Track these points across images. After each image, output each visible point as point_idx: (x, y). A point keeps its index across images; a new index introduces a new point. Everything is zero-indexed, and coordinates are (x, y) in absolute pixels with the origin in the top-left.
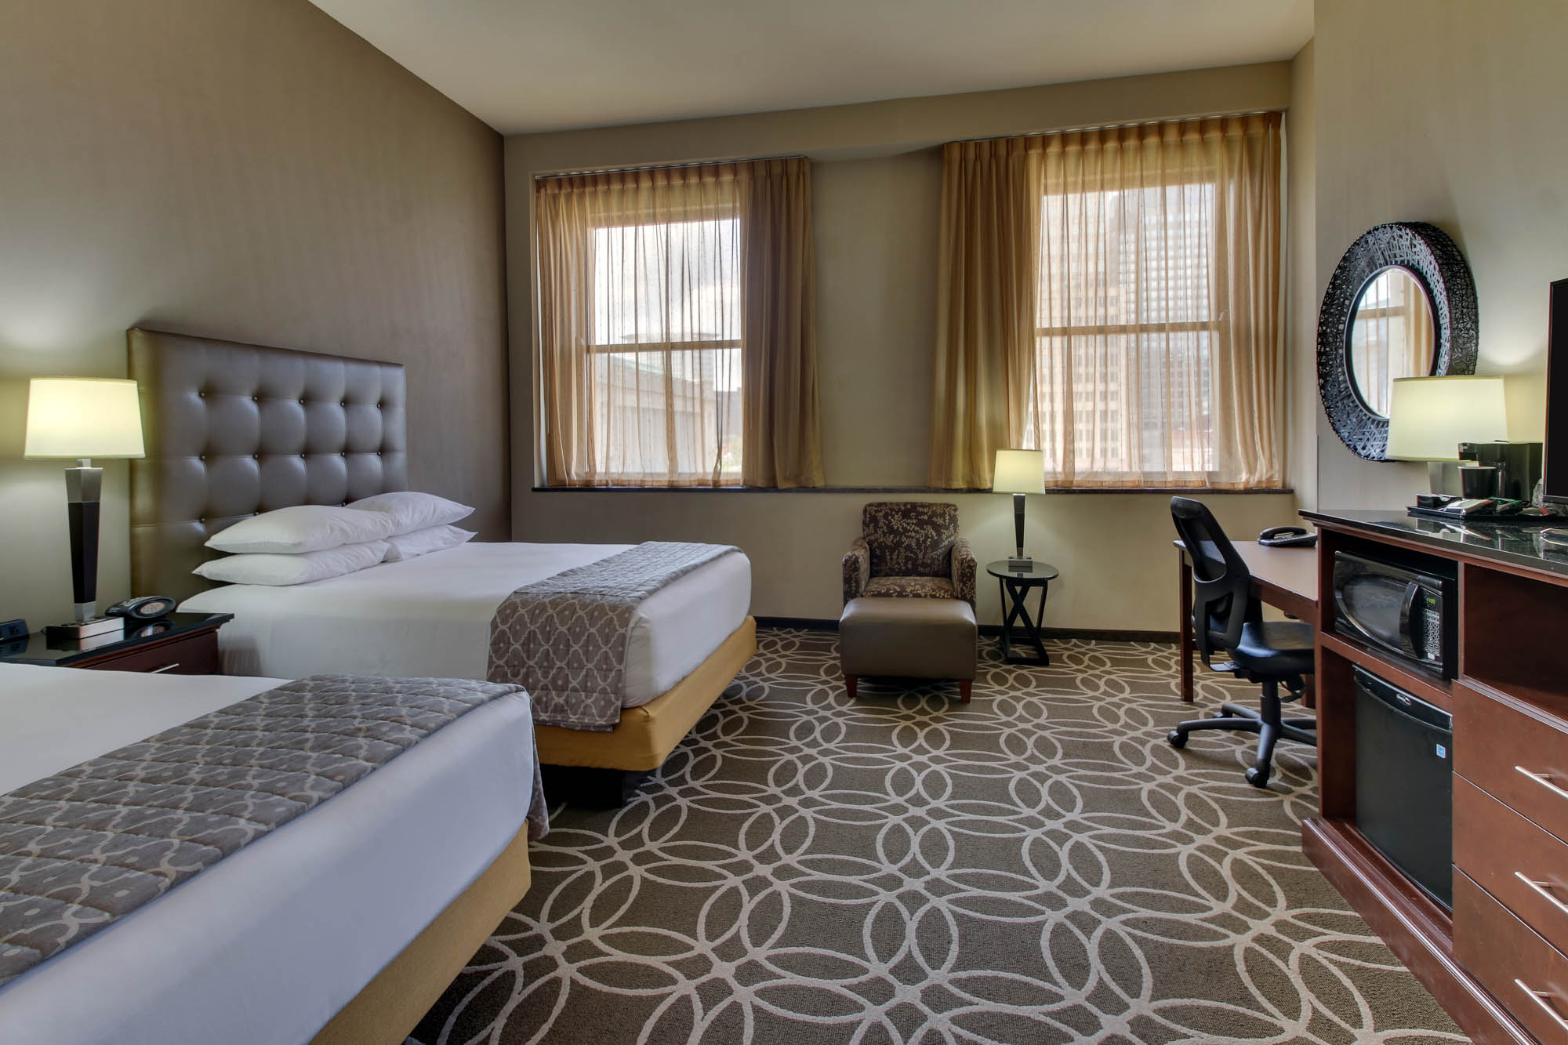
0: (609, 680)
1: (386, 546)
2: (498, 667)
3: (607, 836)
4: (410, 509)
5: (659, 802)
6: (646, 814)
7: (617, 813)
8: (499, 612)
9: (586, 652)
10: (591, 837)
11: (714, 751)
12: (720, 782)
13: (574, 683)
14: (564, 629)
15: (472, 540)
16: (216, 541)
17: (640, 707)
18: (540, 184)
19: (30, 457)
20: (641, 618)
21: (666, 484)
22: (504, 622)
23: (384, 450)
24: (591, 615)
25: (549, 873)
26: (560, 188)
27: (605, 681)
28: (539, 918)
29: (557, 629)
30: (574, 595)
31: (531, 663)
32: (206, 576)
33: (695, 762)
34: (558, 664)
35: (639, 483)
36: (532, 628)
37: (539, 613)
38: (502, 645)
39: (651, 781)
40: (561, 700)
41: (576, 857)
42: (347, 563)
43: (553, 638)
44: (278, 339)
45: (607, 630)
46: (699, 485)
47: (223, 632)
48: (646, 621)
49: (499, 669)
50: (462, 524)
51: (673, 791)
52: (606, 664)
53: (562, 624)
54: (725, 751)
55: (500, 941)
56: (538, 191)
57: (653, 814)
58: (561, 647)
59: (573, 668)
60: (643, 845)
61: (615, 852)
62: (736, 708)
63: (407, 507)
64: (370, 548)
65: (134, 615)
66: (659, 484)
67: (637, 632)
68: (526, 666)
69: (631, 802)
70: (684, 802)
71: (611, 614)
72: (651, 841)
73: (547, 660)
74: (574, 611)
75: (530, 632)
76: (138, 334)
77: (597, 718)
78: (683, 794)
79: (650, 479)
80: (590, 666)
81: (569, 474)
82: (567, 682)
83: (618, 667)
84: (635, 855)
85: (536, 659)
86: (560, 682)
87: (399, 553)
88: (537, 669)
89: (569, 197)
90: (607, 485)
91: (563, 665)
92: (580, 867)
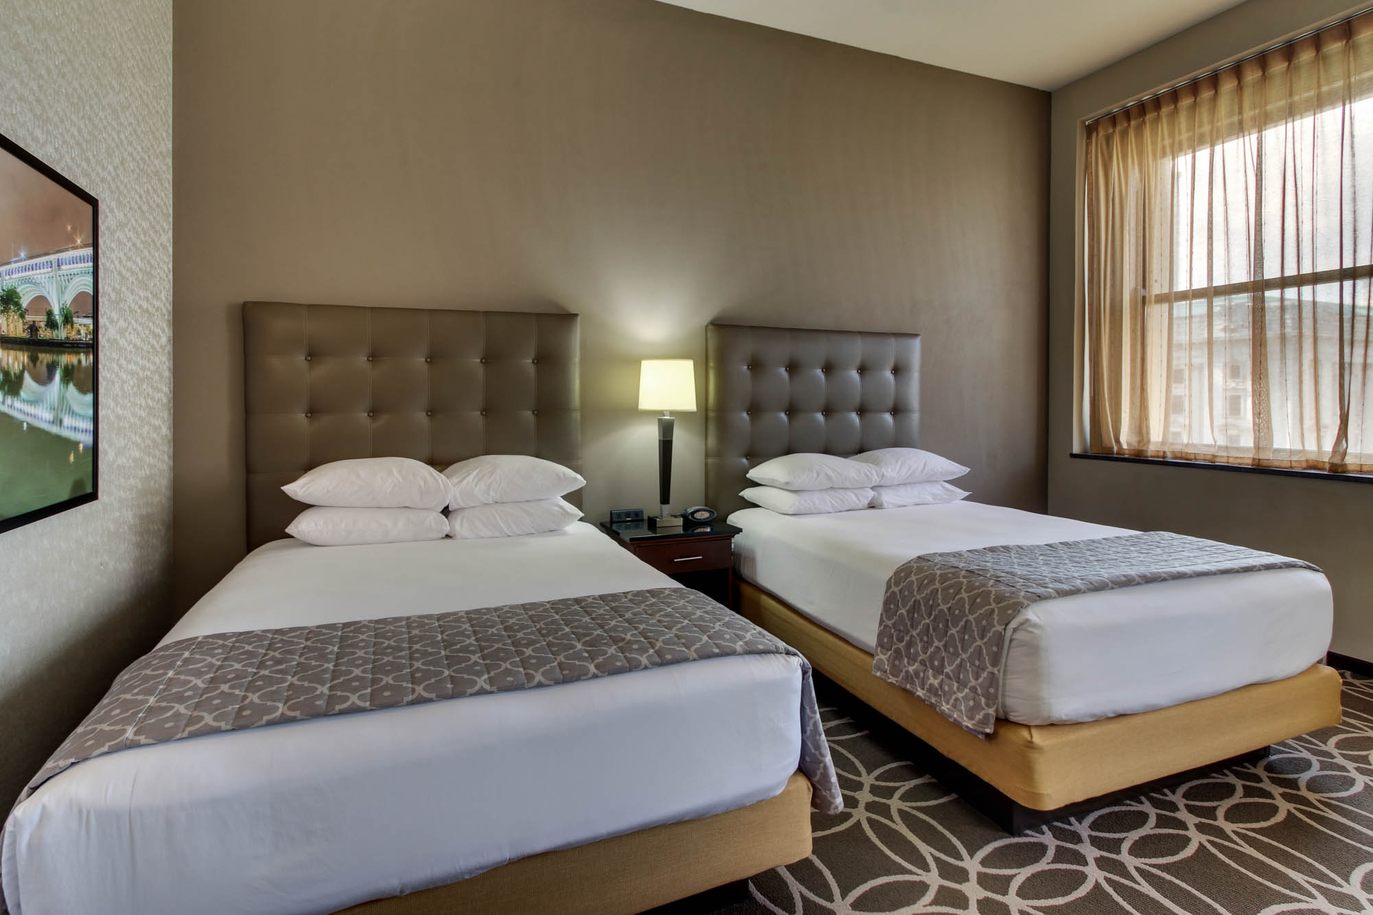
0: (981, 680)
1: (871, 494)
2: (886, 626)
3: (972, 857)
4: (899, 462)
5: (1061, 854)
6: (1036, 860)
7: (1001, 838)
8: (896, 573)
9: (962, 640)
10: (955, 847)
11: (1192, 833)
12: (1168, 877)
13: (948, 670)
14: (944, 607)
15: (964, 499)
16: (753, 474)
17: (1028, 727)
18: (1090, 130)
19: (641, 410)
20: (1027, 620)
21: (1250, 462)
22: (897, 584)
23: (896, 411)
24: (973, 601)
25: (888, 858)
26: (1114, 125)
27: (977, 679)
28: (846, 895)
29: (939, 605)
30: (968, 574)
31: (914, 633)
32: (746, 498)
33: (1152, 832)
34: (936, 643)
35: (1209, 457)
36: (918, 597)
37: (927, 584)
38: (892, 606)
39: (1070, 824)
40: (936, 683)
41: (924, 859)
42: (832, 504)
43: (934, 613)
44: (811, 322)
45: (984, 622)
46: (1311, 468)
47: (737, 539)
48: (1035, 626)
49: (887, 629)
50: (957, 482)
51: (1091, 853)
52: (979, 660)
53: (945, 601)
54: (1209, 841)
55: (800, 892)
56: (1089, 137)
57: (1043, 865)
58: (941, 626)
59: (949, 652)
60: (1005, 893)
61: (968, 880)
62: (1276, 791)
63: (897, 462)
64: (855, 494)
65: (690, 517)
66: (1239, 461)
67: (1019, 636)
68: (910, 634)
69: (1027, 835)
70: (1094, 875)
71: (994, 605)
72: (1018, 894)
73: (927, 635)
74: (958, 592)
75: (915, 602)
76: (711, 327)
77: (965, 718)
78: (1102, 863)
79: (1224, 454)
80: (964, 656)
81: (1118, 441)
82: (942, 666)
83: (990, 669)
84: (987, 899)
85: (918, 630)
86: (936, 663)
87: (882, 503)
88: (918, 641)
89: (1124, 134)
90: (1164, 457)
91: (940, 645)
92: (919, 871)
